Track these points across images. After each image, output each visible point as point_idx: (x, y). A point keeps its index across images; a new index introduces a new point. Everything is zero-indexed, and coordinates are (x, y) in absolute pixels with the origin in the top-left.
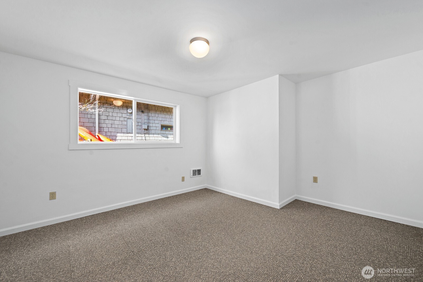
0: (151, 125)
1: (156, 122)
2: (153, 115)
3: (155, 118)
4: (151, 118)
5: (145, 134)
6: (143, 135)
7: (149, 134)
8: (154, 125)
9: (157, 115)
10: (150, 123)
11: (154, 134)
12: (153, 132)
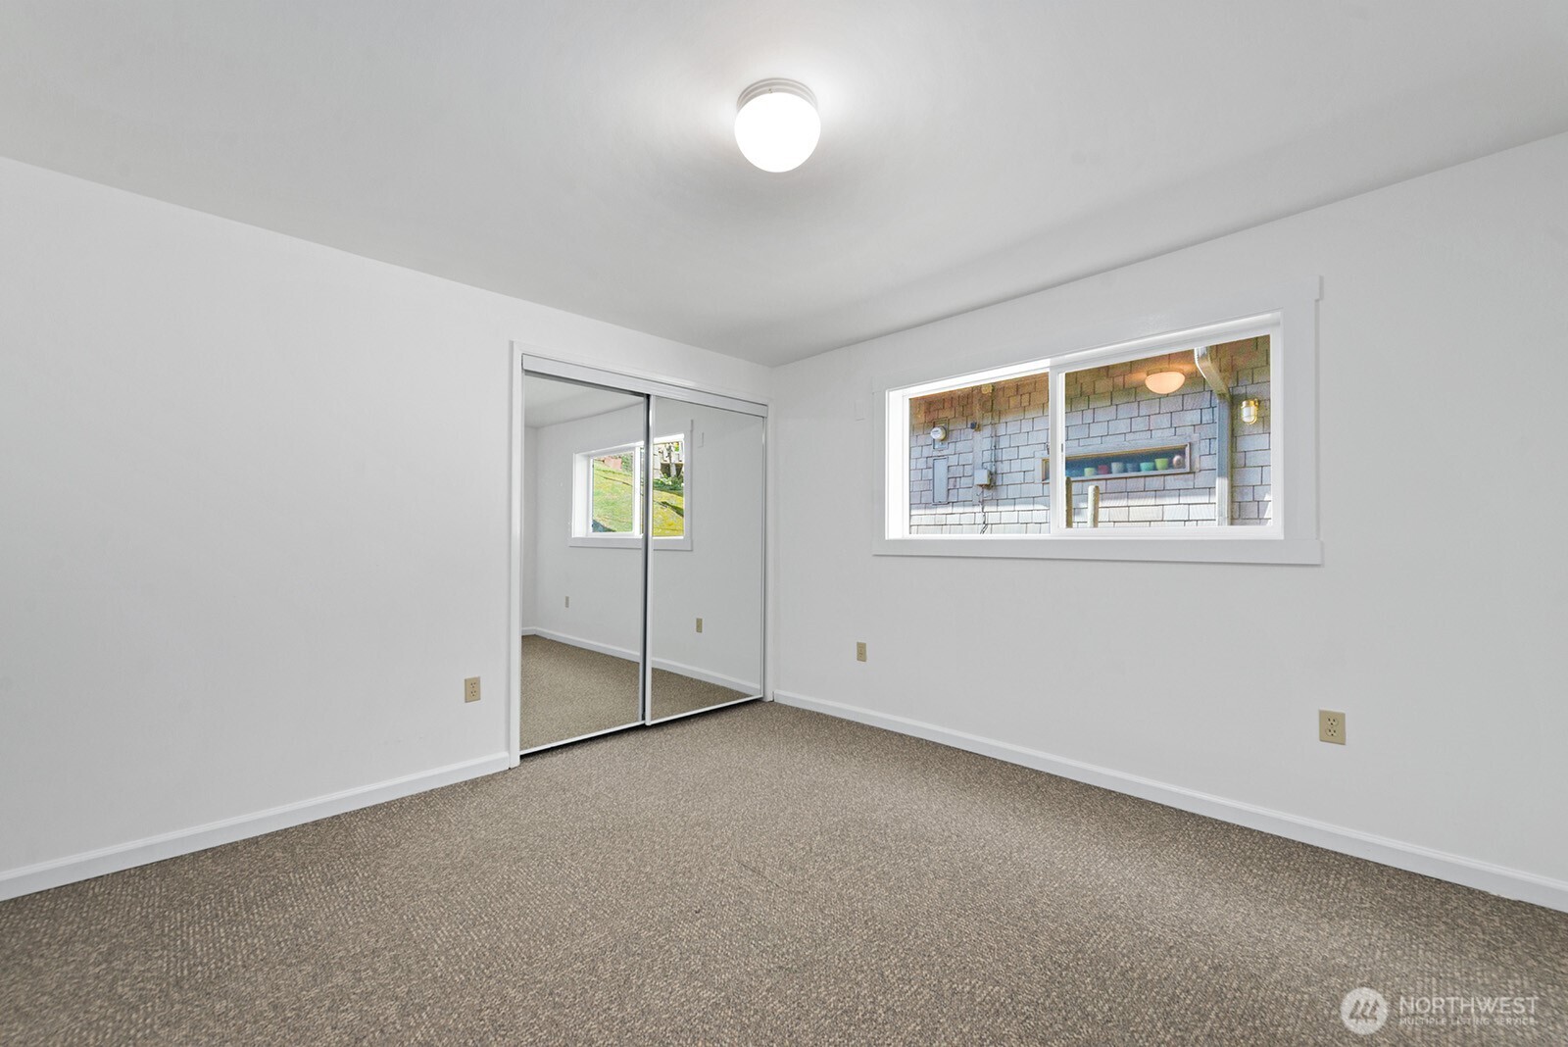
0: (1003, 467)
1: (1024, 452)
2: (1012, 428)
3: (1021, 439)
4: (1004, 443)
5: (983, 503)
6: (978, 509)
7: (997, 502)
8: (1016, 465)
9: (1026, 426)
10: (1002, 461)
11: (1014, 501)
12: (1012, 492)
